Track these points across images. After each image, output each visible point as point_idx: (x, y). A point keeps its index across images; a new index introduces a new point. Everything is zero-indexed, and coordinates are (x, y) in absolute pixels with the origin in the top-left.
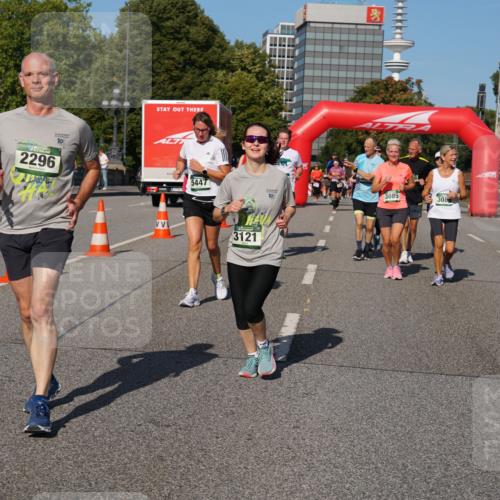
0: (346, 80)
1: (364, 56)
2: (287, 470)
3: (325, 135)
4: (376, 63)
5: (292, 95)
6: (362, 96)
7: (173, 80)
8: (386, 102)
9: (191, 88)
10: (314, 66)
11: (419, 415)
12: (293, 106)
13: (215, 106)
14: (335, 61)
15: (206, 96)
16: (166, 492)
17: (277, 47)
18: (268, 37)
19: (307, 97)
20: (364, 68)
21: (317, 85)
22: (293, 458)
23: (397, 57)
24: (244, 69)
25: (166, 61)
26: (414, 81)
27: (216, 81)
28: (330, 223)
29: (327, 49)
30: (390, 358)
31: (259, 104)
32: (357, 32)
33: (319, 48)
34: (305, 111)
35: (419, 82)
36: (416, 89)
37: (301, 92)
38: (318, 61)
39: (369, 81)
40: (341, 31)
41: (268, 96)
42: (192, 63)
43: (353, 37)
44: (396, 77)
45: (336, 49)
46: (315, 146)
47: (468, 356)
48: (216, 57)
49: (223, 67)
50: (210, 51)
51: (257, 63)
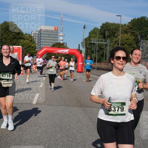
0: (50, 42)
1: (54, 37)
2: (35, 128)
3: (45, 54)
4: (57, 39)
5: (38, 45)
6: (54, 46)
7: (11, 41)
8: (59, 47)
9: (15, 43)
10: (43, 39)
12: (38, 48)
13: (20, 48)
14: (48, 38)
15: (19, 45)
16: (7, 133)
17: (35, 35)
18: (33, 33)
19: (42, 46)
20: (54, 40)
21: (44, 43)
22: (36, 125)
23: (61, 38)
24: (27, 39)
25: (9, 37)
27: (21, 42)
29: (46, 35)
31: (31, 47)
32: (52, 32)
33: (44, 35)
34: (41, 49)
35: (66, 43)
36: (65, 45)
37: (40, 45)
38: (44, 38)
39: (55, 43)
40: (49, 32)
41: (33, 45)
42: (15, 38)
43: (52, 33)
44: (61, 42)
45: (48, 36)
48: (21, 37)
49: (23, 39)
50: (19, 35)
51: (30, 38)
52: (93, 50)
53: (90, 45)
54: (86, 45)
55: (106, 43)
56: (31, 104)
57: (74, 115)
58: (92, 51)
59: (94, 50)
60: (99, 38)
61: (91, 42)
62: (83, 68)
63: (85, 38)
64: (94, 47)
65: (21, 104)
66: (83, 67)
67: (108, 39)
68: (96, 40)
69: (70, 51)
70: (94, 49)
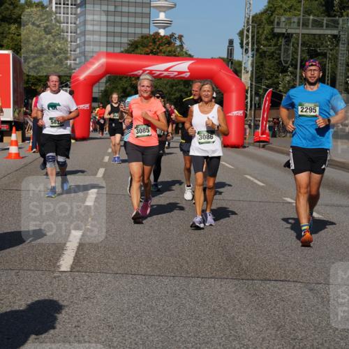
0: (121, 35)
1: (135, 14)
3: (104, 80)
4: (146, 21)
6: (134, 48)
8: (152, 52)
11: (179, 312)
13: (8, 55)
14: (111, 19)
17: (62, 6)
19: (88, 48)
20: (135, 25)
23: (162, 16)
26: (176, 36)
27: (9, 33)
28: (109, 154)
30: (156, 266)
34: (87, 60)
35: (180, 37)
36: (178, 43)
39: (140, 36)
44: (162, 32)
45: (112, 8)
46: (95, 89)
47: (219, 262)
50: (3, 7)
52: (282, 59)
53: (273, 43)
54: (258, 42)
55: (335, 32)
56: (53, 272)
57: (214, 310)
58: (280, 63)
59: (286, 62)
60: (308, 12)
61: (277, 31)
62: (245, 129)
63: (252, 14)
64: (286, 50)
65: (13, 273)
66: (247, 126)
67: (342, 15)
68: (295, 20)
69: (194, 66)
70: (288, 56)
